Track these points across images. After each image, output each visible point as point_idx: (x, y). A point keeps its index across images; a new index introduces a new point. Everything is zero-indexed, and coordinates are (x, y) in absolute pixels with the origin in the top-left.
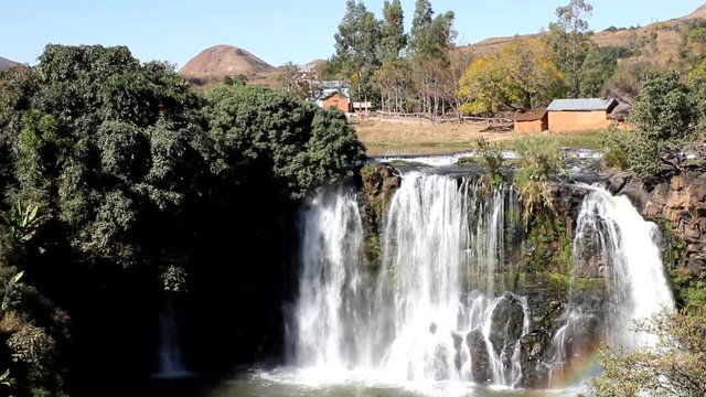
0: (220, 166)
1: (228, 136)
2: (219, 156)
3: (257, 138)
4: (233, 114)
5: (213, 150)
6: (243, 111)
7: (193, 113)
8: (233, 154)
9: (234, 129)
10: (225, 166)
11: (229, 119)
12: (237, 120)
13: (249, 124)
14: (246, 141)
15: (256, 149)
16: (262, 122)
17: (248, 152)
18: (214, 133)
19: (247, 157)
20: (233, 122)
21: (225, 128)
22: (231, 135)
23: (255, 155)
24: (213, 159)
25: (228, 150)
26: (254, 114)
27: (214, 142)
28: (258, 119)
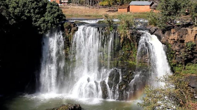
0: (13, 21)
1: (16, 11)
2: (12, 18)
3: (26, 12)
4: (18, 3)
5: (10, 16)
6: (21, 3)
7: (3, 2)
8: (17, 18)
9: (18, 9)
10: (14, 22)
11: (16, 5)
12: (19, 5)
13: (23, 7)
14: (22, 13)
15: (26, 16)
16: (28, 6)
17: (23, 17)
18: (10, 10)
19: (23, 19)
20: (18, 6)
21: (15, 8)
22: (17, 11)
23: (26, 18)
24: (10, 19)
25: (16, 16)
26: (26, 3)
27: (11, 13)
28: (27, 5)
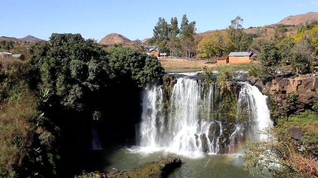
0: (113, 75)
2: (112, 72)
3: (126, 66)
4: (117, 57)
5: (110, 70)
6: (121, 56)
7: (103, 57)
8: (117, 72)
9: (118, 63)
10: (114, 76)
11: (116, 59)
12: (119, 59)
13: (123, 61)
14: (122, 67)
15: (125, 70)
16: (127, 60)
17: (123, 71)
18: (111, 64)
19: (122, 73)
20: (117, 60)
21: (115, 62)
22: (117, 65)
23: (125, 72)
24: (111, 73)
25: (115, 70)
26: (125, 57)
27: (111, 67)
28: (126, 59)
